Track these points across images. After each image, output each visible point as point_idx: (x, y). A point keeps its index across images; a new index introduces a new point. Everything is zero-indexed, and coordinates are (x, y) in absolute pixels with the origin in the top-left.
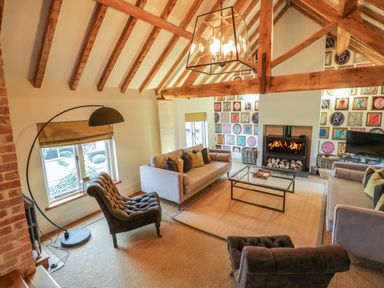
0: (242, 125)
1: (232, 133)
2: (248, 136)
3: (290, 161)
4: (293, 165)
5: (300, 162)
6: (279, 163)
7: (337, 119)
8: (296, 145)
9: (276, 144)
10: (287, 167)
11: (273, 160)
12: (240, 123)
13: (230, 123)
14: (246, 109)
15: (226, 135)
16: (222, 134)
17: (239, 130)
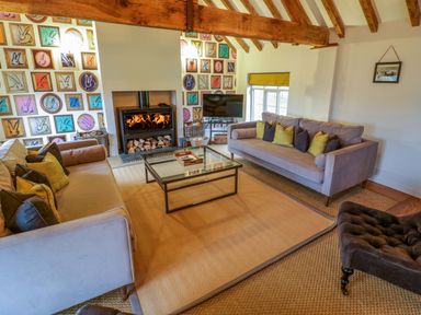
0: (61, 95)
1: (42, 113)
3: (155, 138)
4: (161, 143)
5: (168, 137)
6: (144, 144)
7: (189, 83)
8: (162, 117)
9: (137, 119)
10: (154, 147)
11: (136, 143)
12: (55, 92)
13: (31, 92)
14: (64, 65)
15: (25, 118)
16: (15, 115)
17: (56, 106)
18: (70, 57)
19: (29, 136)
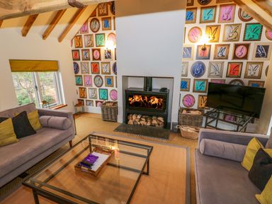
0: (103, 76)
1: (94, 86)
2: (110, 89)
4: (155, 122)
5: (161, 119)
6: (140, 120)
7: (198, 70)
9: (137, 98)
10: (149, 124)
11: (134, 117)
12: (100, 74)
13: (90, 74)
14: (106, 58)
15: (87, 88)
16: (84, 86)
17: (100, 83)
18: (109, 52)
19: (88, 99)
